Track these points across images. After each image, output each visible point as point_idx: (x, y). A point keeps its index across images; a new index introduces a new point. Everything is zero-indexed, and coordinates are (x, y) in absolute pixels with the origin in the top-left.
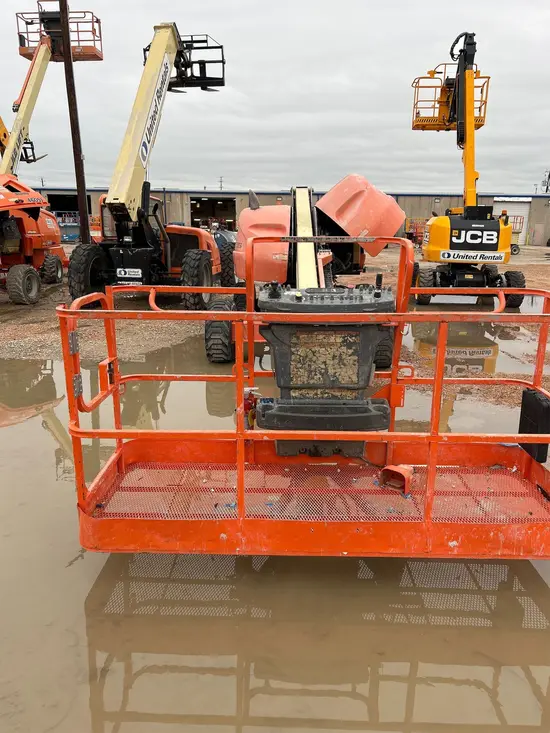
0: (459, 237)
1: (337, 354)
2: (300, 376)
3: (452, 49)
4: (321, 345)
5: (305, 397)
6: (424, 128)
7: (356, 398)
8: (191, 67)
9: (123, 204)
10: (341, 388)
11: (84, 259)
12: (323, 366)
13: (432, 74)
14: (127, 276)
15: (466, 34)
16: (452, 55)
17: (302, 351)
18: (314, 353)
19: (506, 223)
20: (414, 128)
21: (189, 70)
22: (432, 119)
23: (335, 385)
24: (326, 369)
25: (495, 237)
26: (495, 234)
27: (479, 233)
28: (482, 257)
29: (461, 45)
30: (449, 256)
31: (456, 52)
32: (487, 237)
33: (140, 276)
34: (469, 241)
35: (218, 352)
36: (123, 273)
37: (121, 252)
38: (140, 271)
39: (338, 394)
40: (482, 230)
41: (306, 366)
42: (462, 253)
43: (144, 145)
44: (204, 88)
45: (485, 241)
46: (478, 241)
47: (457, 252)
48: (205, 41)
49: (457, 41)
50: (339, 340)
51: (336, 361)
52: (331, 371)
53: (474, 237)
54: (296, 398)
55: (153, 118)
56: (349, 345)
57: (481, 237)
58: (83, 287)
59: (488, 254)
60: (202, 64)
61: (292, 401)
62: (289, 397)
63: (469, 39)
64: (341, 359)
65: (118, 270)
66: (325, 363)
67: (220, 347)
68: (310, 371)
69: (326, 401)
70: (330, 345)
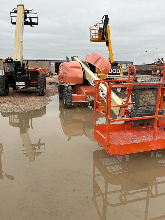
0: (110, 71)
1: (151, 96)
2: (142, 103)
3: (102, 19)
4: (147, 94)
5: (142, 109)
6: (94, 41)
7: (154, 108)
8: (27, 18)
9: (19, 61)
11: (3, 79)
12: (147, 100)
13: (95, 26)
14: (19, 85)
15: (106, 16)
16: (102, 21)
17: (142, 96)
18: (145, 96)
19: (121, 67)
20: (91, 41)
21: (26, 20)
22: (96, 38)
23: (150, 105)
25: (119, 71)
26: (119, 70)
27: (116, 70)
28: (117, 76)
29: (104, 19)
30: (108, 76)
31: (103, 20)
32: (118, 71)
33: (24, 84)
34: (113, 72)
35: (69, 105)
36: (18, 84)
37: (17, 77)
38: (24, 83)
39: (150, 107)
40: (116, 69)
41: (143, 100)
42: (112, 75)
44: (31, 26)
45: (117, 72)
46: (115, 72)
47: (110, 75)
48: (31, 11)
49: (103, 17)
50: (151, 92)
51: (150, 98)
52: (149, 101)
53: (114, 71)
54: (140, 109)
56: (153, 94)
57: (116, 71)
58: (3, 89)
59: (118, 75)
60: (30, 18)
62: (138, 109)
63: (107, 17)
65: (16, 83)
66: (148, 99)
67: (70, 103)
68: (144, 102)
69: (147, 110)
70: (149, 94)
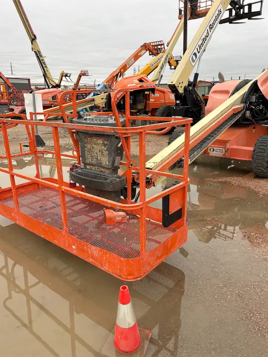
1: (101, 150)
2: (89, 159)
4: (95, 144)
5: (92, 170)
7: (109, 173)
8: (243, 8)
9: (174, 85)
10: (103, 167)
12: (96, 155)
17: (89, 146)
21: (242, 10)
23: (100, 165)
24: (97, 157)
37: (174, 108)
39: (103, 170)
43: (195, 54)
50: (102, 142)
51: (100, 153)
52: (99, 158)
54: (88, 169)
55: (204, 40)
56: (105, 145)
60: (250, 5)
61: (87, 170)
62: (86, 168)
64: (102, 152)
66: (97, 153)
68: (92, 157)
69: (98, 173)
70: (98, 144)
